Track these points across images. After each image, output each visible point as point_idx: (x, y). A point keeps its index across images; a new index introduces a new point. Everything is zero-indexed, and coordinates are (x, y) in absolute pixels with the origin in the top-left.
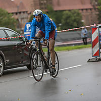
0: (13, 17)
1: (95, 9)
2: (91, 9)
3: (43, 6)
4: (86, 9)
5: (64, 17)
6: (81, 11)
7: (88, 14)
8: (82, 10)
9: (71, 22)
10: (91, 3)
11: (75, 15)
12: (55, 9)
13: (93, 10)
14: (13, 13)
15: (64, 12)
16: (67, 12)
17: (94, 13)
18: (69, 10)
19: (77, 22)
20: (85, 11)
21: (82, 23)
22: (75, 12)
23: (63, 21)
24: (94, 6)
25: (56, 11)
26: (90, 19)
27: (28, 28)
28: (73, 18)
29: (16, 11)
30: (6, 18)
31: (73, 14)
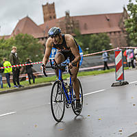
0: (39, 42)
1: (124, 31)
2: (119, 32)
3: (70, 30)
4: (115, 32)
5: (91, 41)
6: (108, 34)
7: (117, 37)
8: (110, 33)
9: (100, 46)
10: (119, 26)
11: (103, 38)
12: (82, 33)
13: (122, 33)
14: (39, 38)
15: (92, 36)
16: (95, 35)
17: (122, 36)
18: (97, 34)
19: (106, 46)
20: (113, 34)
21: (110, 46)
22: (103, 36)
23: (91, 45)
24: (122, 29)
25: (84, 35)
26: (119, 42)
27: (53, 53)
28: (101, 41)
29: (42, 36)
30: (32, 44)
31: (101, 37)
